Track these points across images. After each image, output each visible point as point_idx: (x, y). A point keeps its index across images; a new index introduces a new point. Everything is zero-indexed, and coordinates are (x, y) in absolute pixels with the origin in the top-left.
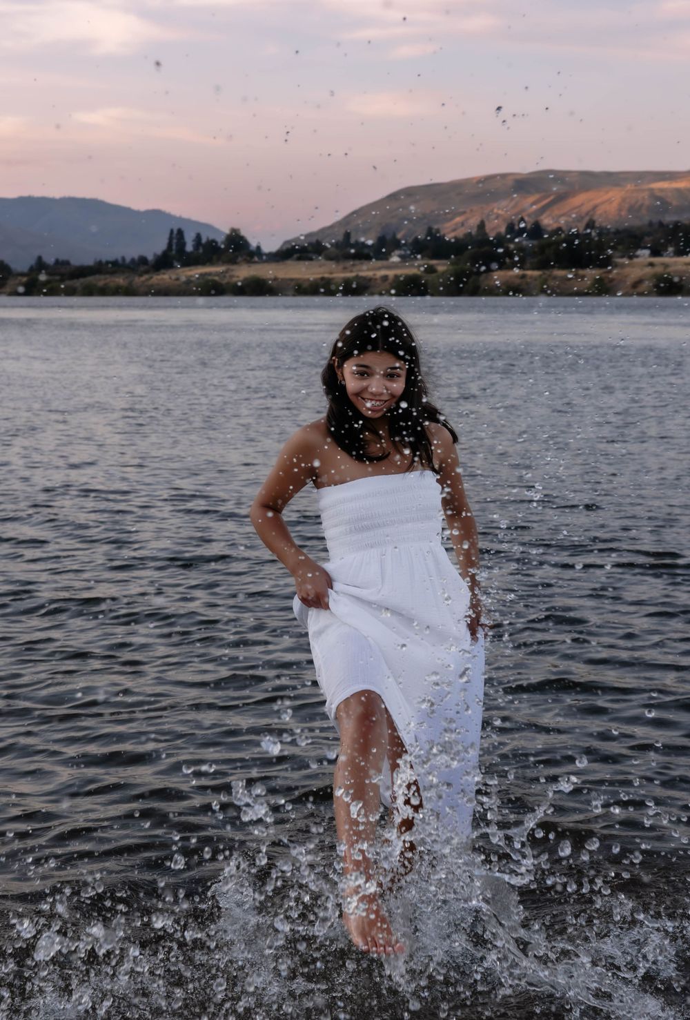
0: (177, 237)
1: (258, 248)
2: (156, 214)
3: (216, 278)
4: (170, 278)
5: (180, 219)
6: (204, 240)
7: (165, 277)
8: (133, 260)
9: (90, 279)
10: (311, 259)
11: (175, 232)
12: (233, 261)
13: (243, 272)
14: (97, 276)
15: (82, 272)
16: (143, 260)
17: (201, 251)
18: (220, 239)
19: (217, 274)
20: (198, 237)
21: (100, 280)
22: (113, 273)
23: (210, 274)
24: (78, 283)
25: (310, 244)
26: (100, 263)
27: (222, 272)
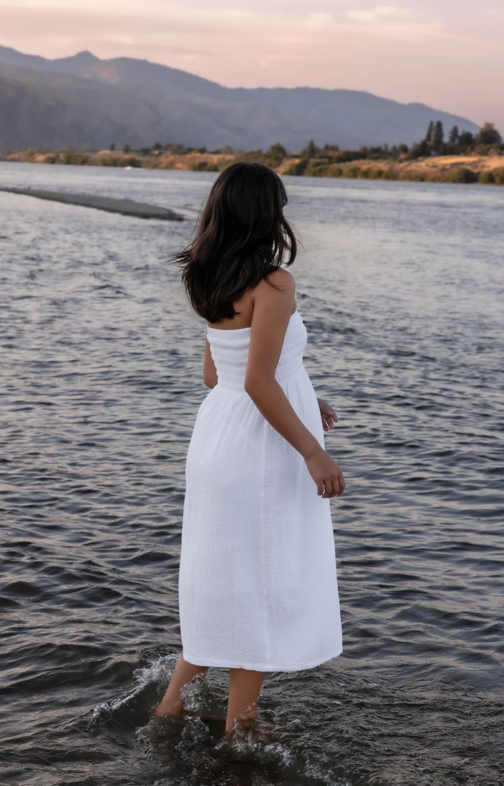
2: (419, 108)
3: (469, 168)
4: (427, 165)
5: (439, 113)
6: (460, 133)
7: (423, 165)
8: (394, 148)
9: (355, 163)
11: (435, 124)
12: (485, 153)
13: (494, 163)
14: (361, 161)
15: (349, 157)
16: (404, 149)
17: (457, 141)
18: (475, 133)
19: (470, 164)
20: (455, 130)
21: (364, 165)
22: (376, 159)
23: (463, 163)
24: (347, 166)
26: (365, 149)
27: (474, 162)
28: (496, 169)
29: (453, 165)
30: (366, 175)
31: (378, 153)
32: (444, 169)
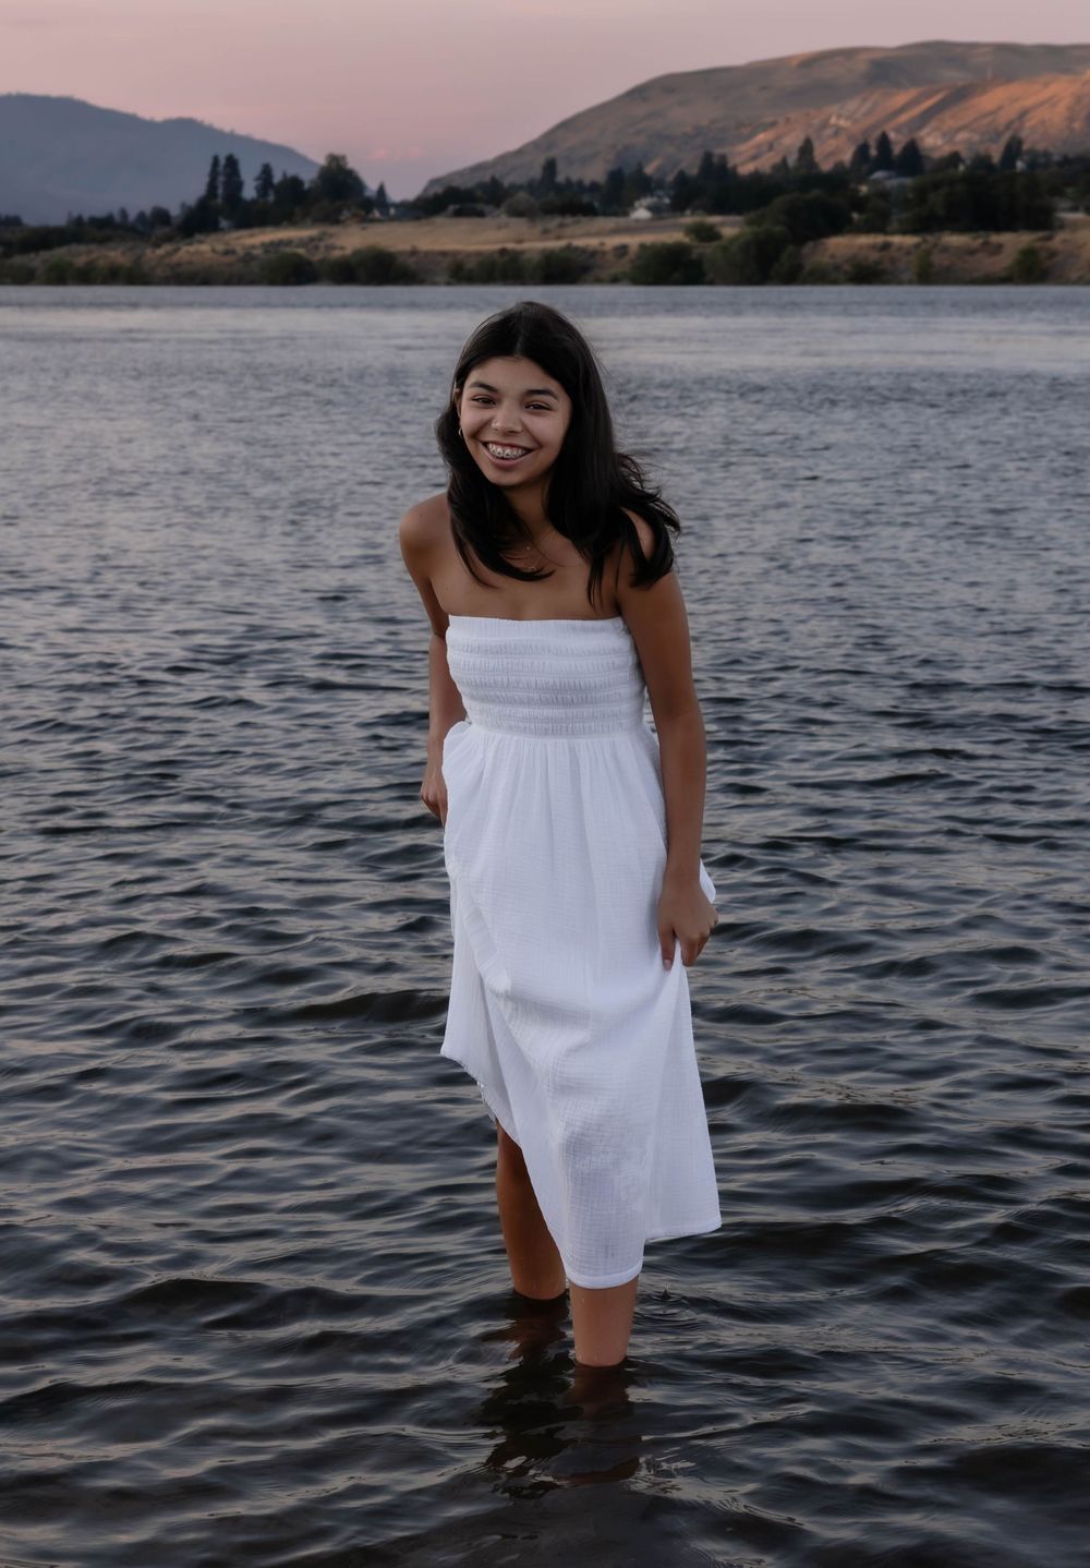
0: (226, 171)
1: (381, 191)
2: (186, 128)
3: (301, 251)
4: (214, 251)
5: (232, 137)
6: (277, 178)
7: (204, 249)
8: (141, 216)
9: (59, 253)
10: (481, 214)
11: (222, 161)
12: (333, 218)
13: (351, 239)
14: (75, 248)
15: (45, 239)
16: (161, 216)
17: (271, 198)
18: (308, 177)
19: (302, 243)
20: (267, 171)
21: (79, 255)
22: (102, 241)
23: (289, 243)
24: (37, 260)
25: (482, 186)
26: (79, 221)
27: (312, 239)
28: (356, 253)
29: (268, 247)
30: (86, 277)
31: (104, 229)
32: (248, 258)
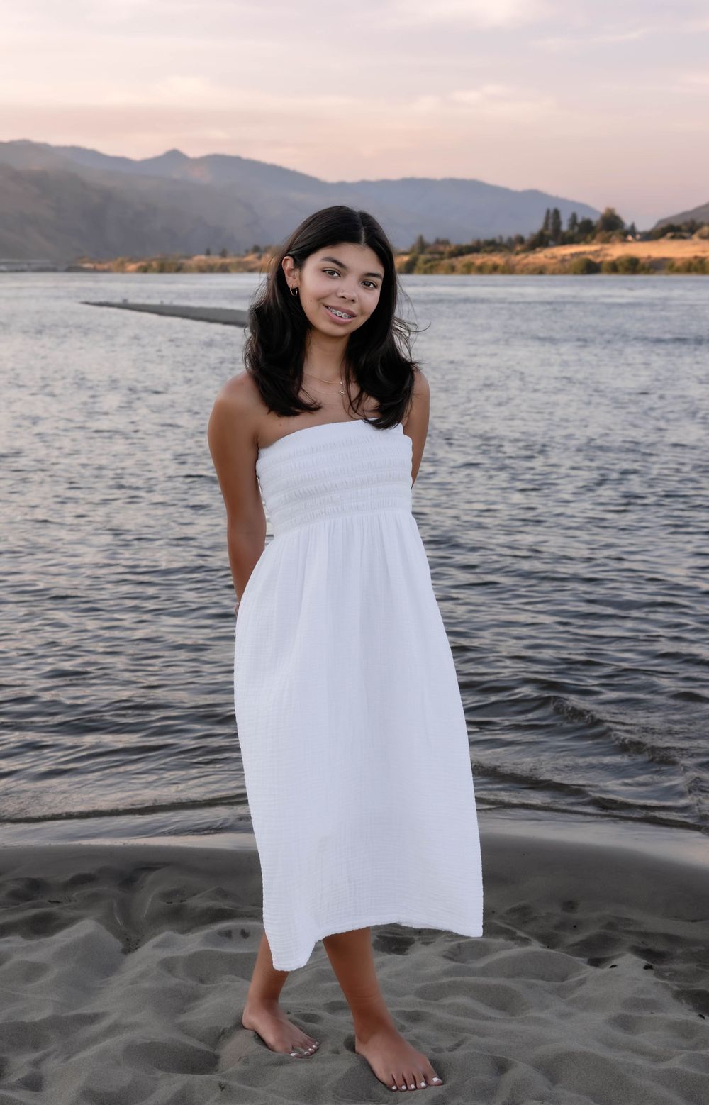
0: (554, 217)
1: (633, 227)
2: (534, 195)
3: (591, 257)
4: (546, 257)
5: (557, 199)
6: (579, 220)
7: (541, 256)
8: (510, 240)
9: (468, 258)
10: (684, 238)
11: (552, 212)
12: (607, 241)
13: (617, 251)
14: (475, 255)
15: (461, 251)
16: (520, 240)
17: (576, 229)
18: (595, 219)
19: (591, 253)
20: (574, 217)
21: (479, 259)
22: (491, 252)
23: (584, 253)
24: (460, 261)
25: (686, 224)
26: (478, 242)
27: (596, 251)
28: (619, 258)
29: (573, 255)
30: (481, 270)
31: (493, 246)
32: (563, 260)
